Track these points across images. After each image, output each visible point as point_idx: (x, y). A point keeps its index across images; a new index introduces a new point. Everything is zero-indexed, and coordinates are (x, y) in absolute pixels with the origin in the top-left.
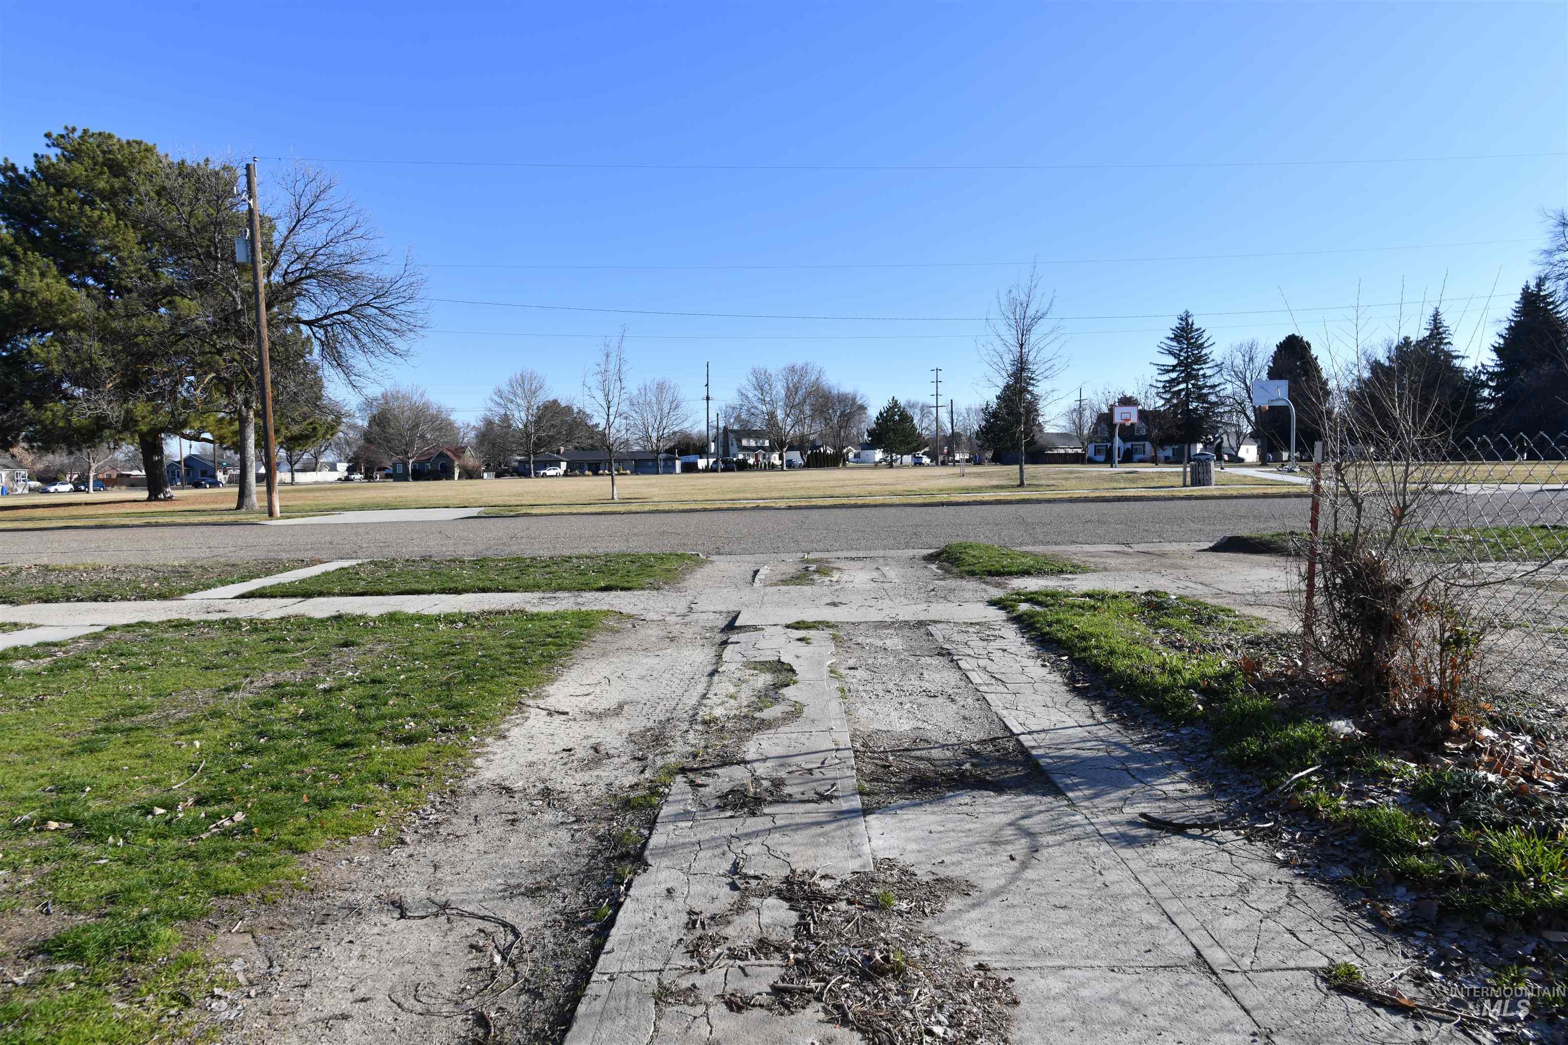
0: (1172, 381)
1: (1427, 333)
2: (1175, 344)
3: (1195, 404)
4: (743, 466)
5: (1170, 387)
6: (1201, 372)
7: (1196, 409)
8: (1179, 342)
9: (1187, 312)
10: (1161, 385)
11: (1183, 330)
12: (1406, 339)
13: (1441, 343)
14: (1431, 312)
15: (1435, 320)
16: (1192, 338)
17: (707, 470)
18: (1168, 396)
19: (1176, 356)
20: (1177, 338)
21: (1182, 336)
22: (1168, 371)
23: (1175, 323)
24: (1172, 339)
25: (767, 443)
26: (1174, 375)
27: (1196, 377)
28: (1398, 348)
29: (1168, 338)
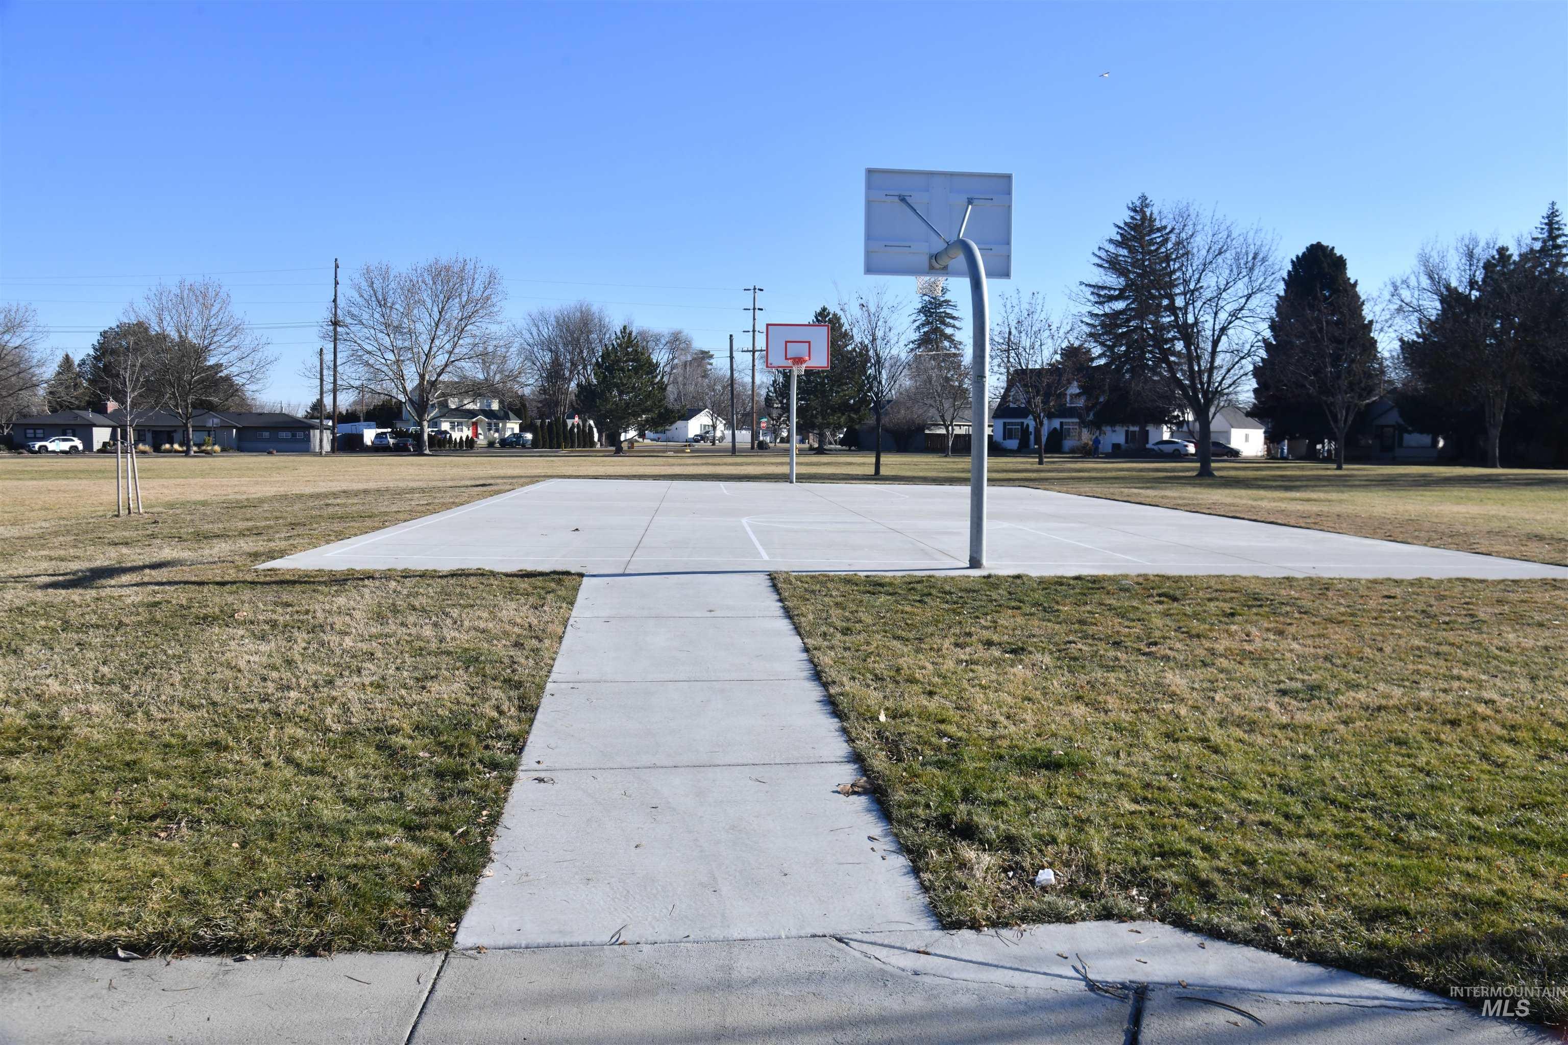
0: (1114, 315)
1: (1537, 246)
2: (1125, 252)
4: (441, 444)
5: (1114, 326)
6: (1166, 302)
8: (1131, 250)
9: (1144, 198)
10: (1098, 322)
11: (1134, 227)
12: (1502, 251)
13: (1559, 263)
14: (1545, 211)
15: (1550, 224)
16: (1151, 242)
17: (379, 448)
18: (1109, 340)
19: (1122, 272)
20: (1124, 242)
21: (1135, 239)
22: (1111, 298)
23: (1125, 216)
24: (1118, 244)
25: (495, 406)
26: (1120, 305)
27: (1157, 310)
28: (1488, 266)
29: (1111, 241)
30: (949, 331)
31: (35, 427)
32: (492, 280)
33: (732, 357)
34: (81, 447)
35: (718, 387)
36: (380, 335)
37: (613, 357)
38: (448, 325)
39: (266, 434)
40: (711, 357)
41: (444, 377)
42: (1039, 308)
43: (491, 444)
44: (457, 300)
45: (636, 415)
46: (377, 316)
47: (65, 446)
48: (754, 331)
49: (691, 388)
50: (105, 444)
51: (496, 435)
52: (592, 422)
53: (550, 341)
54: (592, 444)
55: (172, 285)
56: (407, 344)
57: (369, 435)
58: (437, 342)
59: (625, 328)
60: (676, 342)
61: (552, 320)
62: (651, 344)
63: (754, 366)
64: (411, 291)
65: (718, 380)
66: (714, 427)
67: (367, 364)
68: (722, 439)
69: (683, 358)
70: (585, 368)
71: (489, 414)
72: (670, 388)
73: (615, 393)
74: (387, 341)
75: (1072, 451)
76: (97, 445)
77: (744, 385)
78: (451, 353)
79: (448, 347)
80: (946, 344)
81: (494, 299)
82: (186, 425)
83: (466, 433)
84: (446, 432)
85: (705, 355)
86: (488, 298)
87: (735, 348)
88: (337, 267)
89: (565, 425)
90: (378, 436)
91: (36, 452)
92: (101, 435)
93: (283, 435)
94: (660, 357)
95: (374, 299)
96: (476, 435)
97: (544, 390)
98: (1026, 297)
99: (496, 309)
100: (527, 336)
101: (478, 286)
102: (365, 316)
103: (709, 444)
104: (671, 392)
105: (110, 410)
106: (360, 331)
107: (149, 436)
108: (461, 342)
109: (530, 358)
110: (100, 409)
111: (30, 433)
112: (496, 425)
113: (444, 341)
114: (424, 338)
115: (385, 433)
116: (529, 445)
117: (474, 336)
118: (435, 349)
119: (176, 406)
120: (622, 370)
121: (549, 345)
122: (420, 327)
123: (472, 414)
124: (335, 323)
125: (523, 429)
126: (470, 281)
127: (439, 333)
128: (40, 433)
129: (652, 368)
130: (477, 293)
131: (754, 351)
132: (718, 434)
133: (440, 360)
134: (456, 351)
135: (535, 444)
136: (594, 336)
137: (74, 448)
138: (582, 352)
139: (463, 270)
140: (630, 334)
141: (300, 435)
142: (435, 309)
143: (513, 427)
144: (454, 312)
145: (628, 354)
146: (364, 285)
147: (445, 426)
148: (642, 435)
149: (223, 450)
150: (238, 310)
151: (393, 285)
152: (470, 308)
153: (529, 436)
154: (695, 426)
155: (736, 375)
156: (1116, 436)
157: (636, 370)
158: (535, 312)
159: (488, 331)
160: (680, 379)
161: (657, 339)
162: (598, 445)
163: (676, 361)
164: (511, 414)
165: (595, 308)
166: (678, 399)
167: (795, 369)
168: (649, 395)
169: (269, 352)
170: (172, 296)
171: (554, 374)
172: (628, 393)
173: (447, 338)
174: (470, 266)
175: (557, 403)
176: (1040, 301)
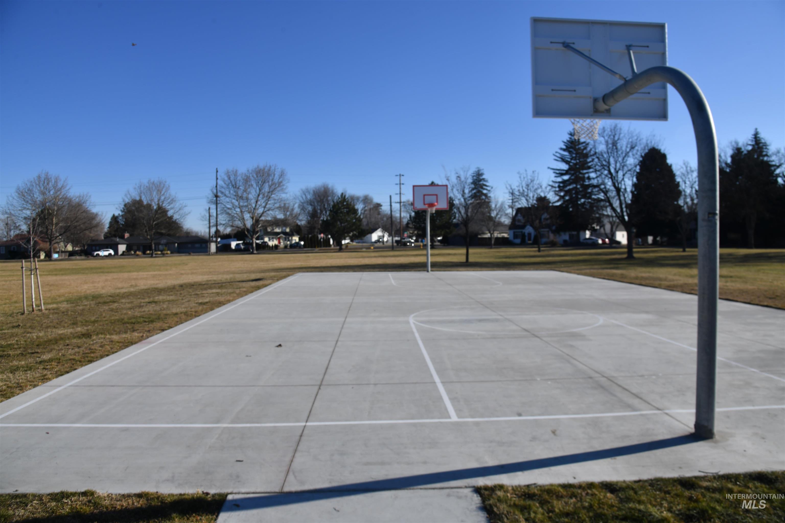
0: (564, 182)
2: (566, 153)
3: (583, 200)
4: (263, 248)
5: (564, 187)
6: (586, 176)
7: (584, 204)
8: (570, 152)
9: (575, 131)
10: (557, 185)
11: (572, 142)
12: (739, 149)
13: (761, 155)
16: (579, 149)
17: (238, 250)
18: (562, 194)
19: (567, 162)
20: (567, 149)
21: (571, 147)
22: (562, 174)
24: (564, 150)
25: (287, 230)
26: (566, 177)
27: (583, 179)
29: (561, 149)
30: (485, 192)
31: (96, 245)
32: (282, 174)
33: (391, 205)
34: (113, 253)
35: (385, 219)
36: (234, 201)
37: (337, 207)
38: (264, 195)
39: (190, 246)
40: (381, 206)
41: (263, 218)
42: (536, 178)
43: (286, 247)
44: (267, 184)
45: (348, 233)
46: (232, 192)
47: (106, 253)
48: (400, 194)
49: (373, 220)
50: (124, 252)
51: (288, 243)
52: (330, 236)
53: (310, 200)
54: (330, 245)
55: (145, 182)
56: (246, 204)
57: (233, 244)
58: (259, 203)
59: (342, 194)
60: (366, 200)
61: (312, 192)
62: (355, 201)
63: (400, 209)
64: (247, 180)
65: (385, 215)
66: (383, 236)
67: (229, 214)
68: (387, 241)
69: (369, 207)
70: (326, 212)
71: (285, 233)
72: (364, 220)
73: (339, 223)
74: (237, 203)
75: (546, 243)
76: (120, 252)
77: (396, 218)
78: (265, 207)
79: (264, 205)
80: (484, 197)
81: (284, 183)
82: (151, 243)
83: (275, 242)
84: (266, 242)
85: (378, 206)
86: (281, 182)
87: (392, 201)
88: (217, 172)
89: (318, 237)
90: (237, 245)
91: (94, 256)
92: (122, 248)
93: (197, 245)
94: (360, 207)
95: (230, 184)
96: (280, 243)
97: (309, 222)
98: (530, 173)
99: (285, 187)
100: (301, 199)
101: (277, 177)
102: (227, 193)
103: (381, 244)
104: (364, 222)
105: (126, 237)
106: (225, 199)
107: (141, 248)
108: (269, 202)
109: (303, 208)
110: (122, 237)
111: (94, 248)
112: (288, 238)
113: (261, 202)
114: (253, 201)
115: (239, 244)
116: (302, 247)
117: (275, 200)
118: (258, 206)
119: (147, 235)
120: (341, 212)
121: (311, 203)
122: (250, 196)
123: (278, 234)
124: (217, 196)
125: (300, 240)
126: (273, 175)
127: (259, 198)
128: (97, 248)
129: (355, 211)
130: (276, 180)
131: (400, 203)
132: (385, 239)
133: (260, 210)
134: (267, 206)
135: (305, 246)
136: (330, 198)
137: (110, 254)
138: (324, 205)
139: (269, 170)
140: (345, 196)
141: (204, 245)
142: (258, 189)
143: (296, 239)
144: (266, 189)
145: (344, 205)
146: (226, 178)
147: (266, 239)
148: (352, 241)
149: (172, 253)
150: (173, 192)
151: (239, 178)
152: (273, 187)
153: (302, 243)
154: (375, 236)
155: (393, 213)
156: (566, 237)
157: (348, 213)
158: (304, 188)
159: (281, 197)
160: (368, 216)
161: (358, 198)
162: (333, 246)
163: (366, 208)
164: (295, 233)
165: (330, 186)
166: (367, 224)
167: (429, 210)
168: (354, 224)
169: (186, 210)
170: (145, 187)
171: (314, 215)
172: (344, 223)
173: (263, 201)
174: (273, 168)
175: (314, 228)
176: (536, 175)
